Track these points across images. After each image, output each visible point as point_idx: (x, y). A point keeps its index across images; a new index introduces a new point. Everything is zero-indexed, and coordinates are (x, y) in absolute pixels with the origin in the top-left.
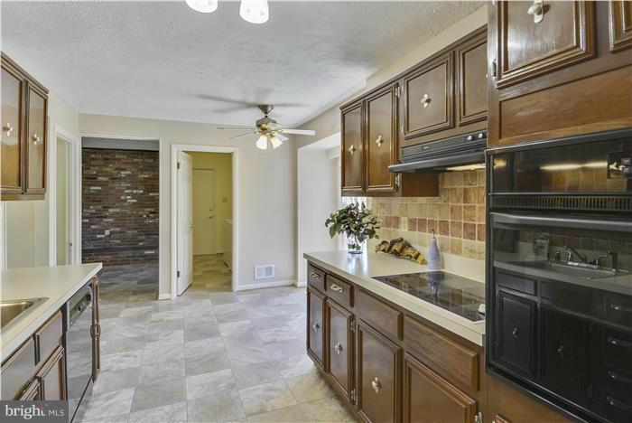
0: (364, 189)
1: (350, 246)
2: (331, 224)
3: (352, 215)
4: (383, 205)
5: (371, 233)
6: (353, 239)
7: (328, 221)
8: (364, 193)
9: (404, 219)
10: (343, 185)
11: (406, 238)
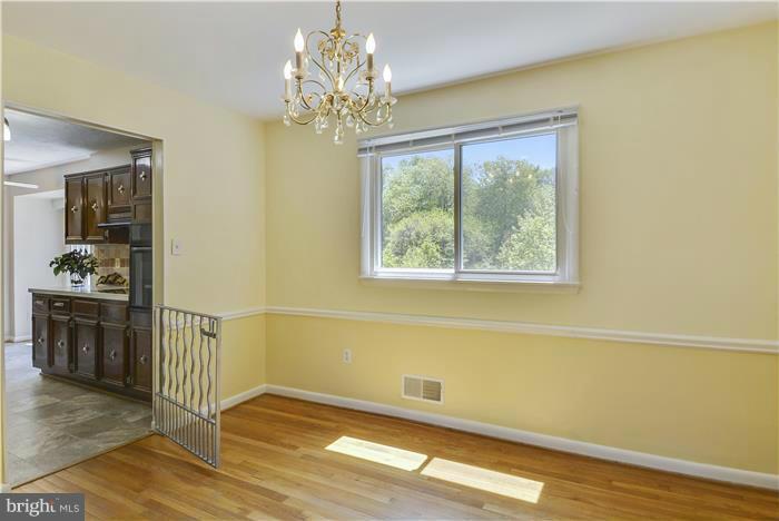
0: (84, 239)
1: (72, 281)
2: (55, 266)
3: (74, 258)
4: (102, 251)
5: (92, 271)
6: (76, 277)
7: (53, 263)
8: (84, 241)
9: (118, 259)
10: (67, 235)
11: (118, 272)
